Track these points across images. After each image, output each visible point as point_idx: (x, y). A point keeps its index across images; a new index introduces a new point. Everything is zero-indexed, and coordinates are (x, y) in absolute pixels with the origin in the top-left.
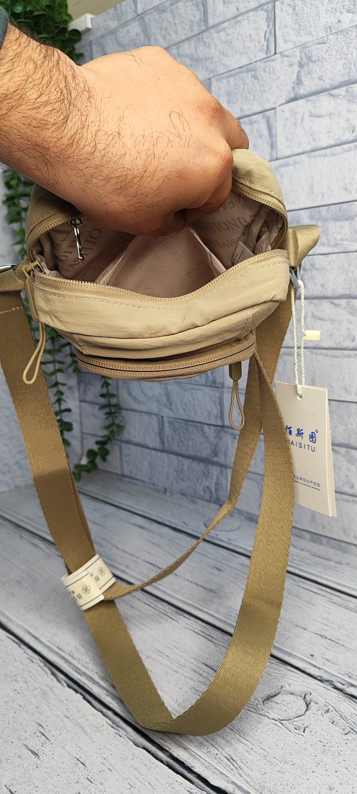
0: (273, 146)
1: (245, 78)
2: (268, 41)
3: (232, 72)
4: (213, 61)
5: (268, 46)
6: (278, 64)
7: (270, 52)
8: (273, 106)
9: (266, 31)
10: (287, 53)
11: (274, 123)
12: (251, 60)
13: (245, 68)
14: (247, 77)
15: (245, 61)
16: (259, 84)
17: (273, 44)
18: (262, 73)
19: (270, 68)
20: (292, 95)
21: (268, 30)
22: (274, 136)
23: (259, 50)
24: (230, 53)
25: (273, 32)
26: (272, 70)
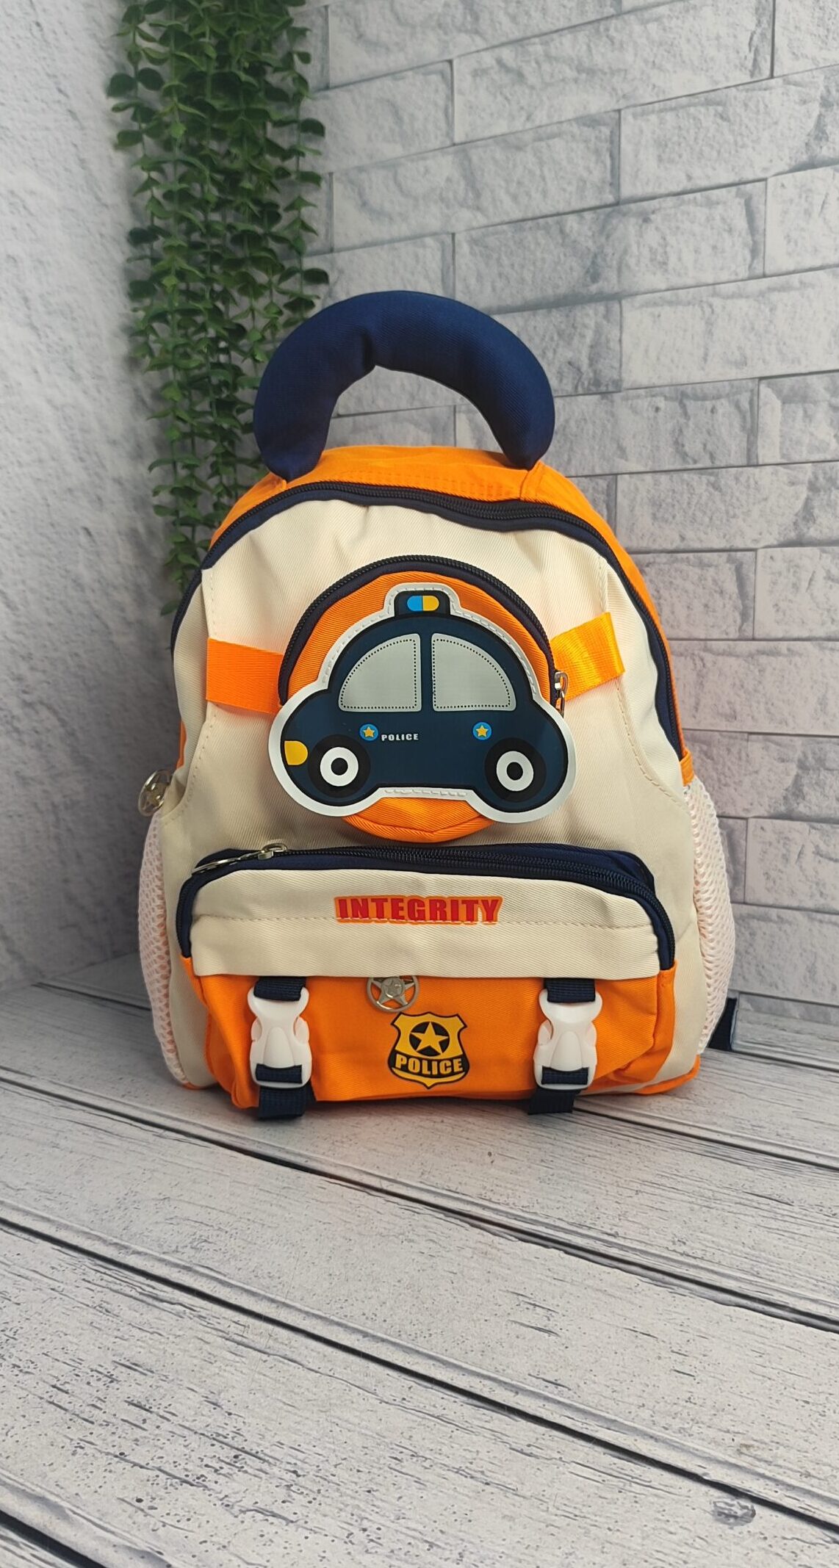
0: (755, 251)
1: (702, 117)
2: (757, 51)
3: (673, 103)
4: (629, 77)
5: (755, 60)
6: (776, 98)
7: (760, 73)
8: (762, 175)
9: (753, 33)
10: (797, 78)
11: (762, 207)
12: (717, 83)
13: (702, 98)
14: (707, 117)
15: (702, 84)
16: (732, 131)
17: (769, 58)
18: (740, 110)
19: (758, 101)
20: (805, 158)
21: (759, 31)
22: (761, 231)
23: (736, 66)
24: (669, 66)
25: (769, 37)
26: (761, 106)
